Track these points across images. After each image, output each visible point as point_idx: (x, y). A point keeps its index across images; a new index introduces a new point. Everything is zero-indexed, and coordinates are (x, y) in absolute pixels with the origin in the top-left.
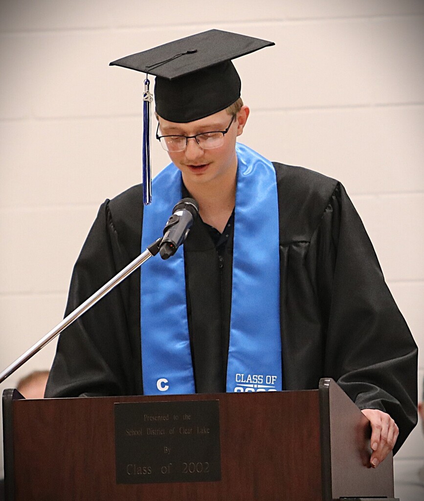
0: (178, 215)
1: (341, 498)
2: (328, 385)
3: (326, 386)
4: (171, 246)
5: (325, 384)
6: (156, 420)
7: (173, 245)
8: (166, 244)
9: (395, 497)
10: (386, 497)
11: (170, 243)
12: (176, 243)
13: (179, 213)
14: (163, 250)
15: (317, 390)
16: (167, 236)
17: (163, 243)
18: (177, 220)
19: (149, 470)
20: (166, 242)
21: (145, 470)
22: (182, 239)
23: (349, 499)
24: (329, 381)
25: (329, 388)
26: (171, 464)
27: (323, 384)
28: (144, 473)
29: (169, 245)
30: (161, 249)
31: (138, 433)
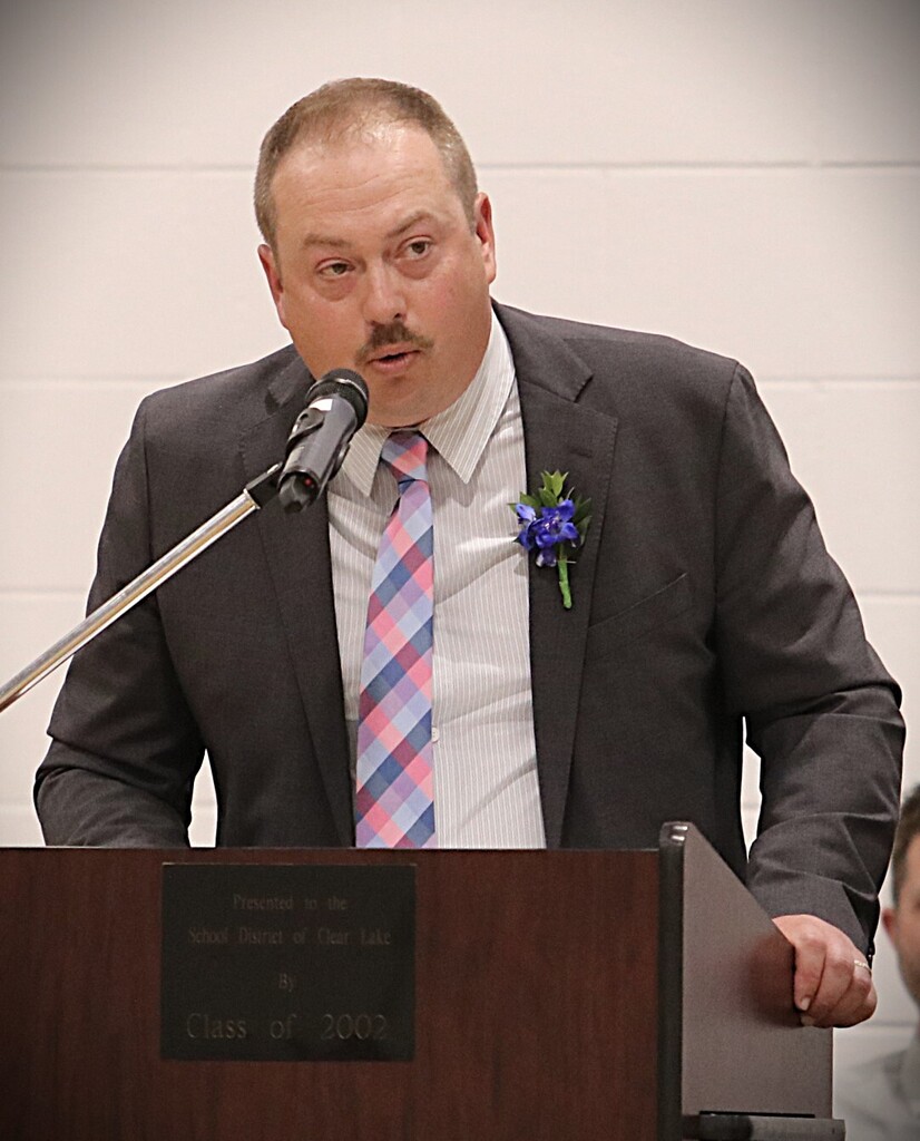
0: (321, 409)
1: (702, 1113)
2: (682, 838)
3: (677, 841)
4: (308, 482)
5: (675, 837)
6: (262, 908)
7: (313, 481)
8: (294, 477)
9: (835, 1116)
10: (812, 1116)
11: (306, 475)
12: (320, 475)
13: (324, 404)
14: (288, 491)
16: (296, 459)
17: (288, 476)
18: (319, 421)
19: (241, 1029)
20: (295, 472)
21: (231, 1029)
22: (332, 466)
23: (724, 1116)
24: (685, 828)
25: (682, 849)
26: (295, 1016)
27: (669, 837)
28: (228, 1036)
29: (303, 479)
30: (283, 490)
31: (217, 938)
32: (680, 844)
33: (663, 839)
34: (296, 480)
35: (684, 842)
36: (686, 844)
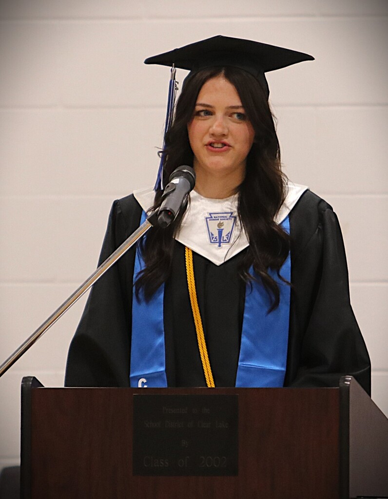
0: (175, 183)
1: (358, 497)
2: (349, 383)
4: (170, 214)
5: (346, 383)
6: (175, 412)
7: (172, 213)
8: (163, 212)
11: (169, 211)
12: (175, 211)
13: (176, 181)
14: (161, 218)
15: (338, 388)
16: (164, 204)
17: (161, 212)
18: (174, 188)
19: (166, 463)
20: (164, 210)
21: (162, 463)
24: (350, 379)
25: (349, 387)
26: (188, 457)
27: (344, 383)
28: (161, 466)
29: (168, 213)
30: (159, 218)
31: (156, 425)
32: (348, 385)
33: (341, 384)
34: (164, 213)
35: (349, 384)
36: (351, 385)
